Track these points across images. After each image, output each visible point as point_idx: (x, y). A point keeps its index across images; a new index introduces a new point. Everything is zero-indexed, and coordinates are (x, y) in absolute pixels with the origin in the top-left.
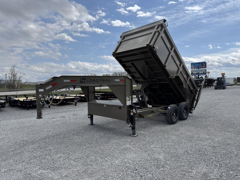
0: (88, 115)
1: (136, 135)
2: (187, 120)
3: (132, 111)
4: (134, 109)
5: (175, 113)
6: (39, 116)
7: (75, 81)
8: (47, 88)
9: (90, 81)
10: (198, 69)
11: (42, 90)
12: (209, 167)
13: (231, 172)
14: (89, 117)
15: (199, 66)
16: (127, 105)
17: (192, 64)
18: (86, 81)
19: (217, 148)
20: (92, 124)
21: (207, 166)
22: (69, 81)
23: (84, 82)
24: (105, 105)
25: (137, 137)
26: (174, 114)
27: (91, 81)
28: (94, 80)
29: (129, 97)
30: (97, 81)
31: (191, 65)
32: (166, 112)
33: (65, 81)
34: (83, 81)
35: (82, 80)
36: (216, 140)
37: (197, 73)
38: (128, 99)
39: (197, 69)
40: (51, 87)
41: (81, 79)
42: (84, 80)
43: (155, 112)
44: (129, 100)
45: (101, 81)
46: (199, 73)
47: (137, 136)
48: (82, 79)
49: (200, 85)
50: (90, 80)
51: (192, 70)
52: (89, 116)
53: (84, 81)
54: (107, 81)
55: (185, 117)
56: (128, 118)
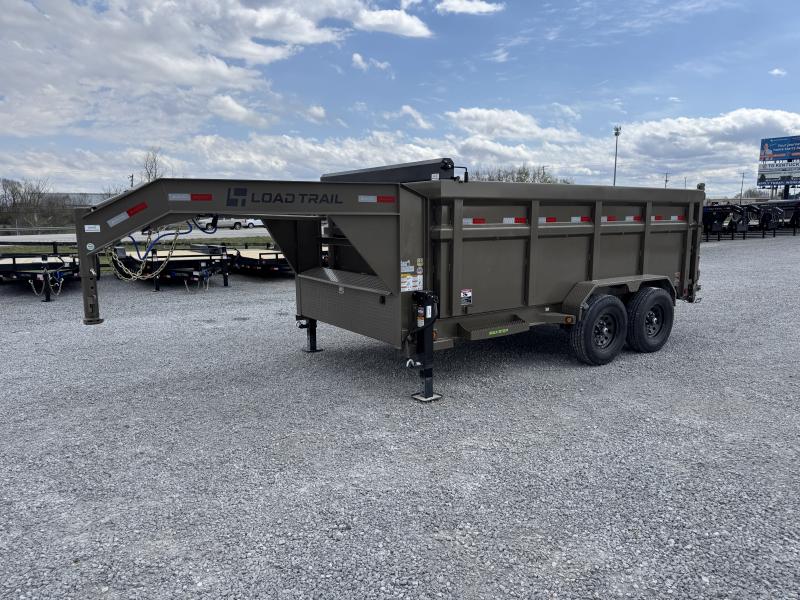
0: (298, 318)
1: (435, 397)
2: (656, 355)
3: (421, 311)
4: (429, 308)
5: (608, 325)
6: (93, 316)
7: (209, 198)
8: (112, 222)
9: (263, 201)
10: (790, 160)
11: (96, 228)
12: (628, 548)
13: (705, 579)
14: (302, 326)
15: (792, 151)
16: (402, 290)
17: (764, 142)
18: (248, 198)
19: (712, 471)
20: (313, 347)
21: (624, 540)
22: (186, 197)
23: (240, 203)
24: (340, 289)
25: (433, 404)
26: (602, 328)
27: (267, 198)
28: (279, 195)
29: (413, 263)
30: (290, 198)
31: (762, 148)
32: (569, 320)
33: (173, 197)
34: (237, 200)
35: (233, 197)
36: (729, 437)
37: (783, 178)
38: (412, 269)
39: (785, 161)
40: (124, 216)
41: (229, 190)
42: (243, 197)
43: (523, 318)
44: (414, 274)
45: (306, 199)
46: (789, 178)
47: (436, 400)
48: (232, 192)
49: (780, 221)
50: (264, 195)
51: (764, 166)
52: (304, 322)
53: (240, 198)
54: (328, 202)
55: (653, 341)
56: (406, 338)
